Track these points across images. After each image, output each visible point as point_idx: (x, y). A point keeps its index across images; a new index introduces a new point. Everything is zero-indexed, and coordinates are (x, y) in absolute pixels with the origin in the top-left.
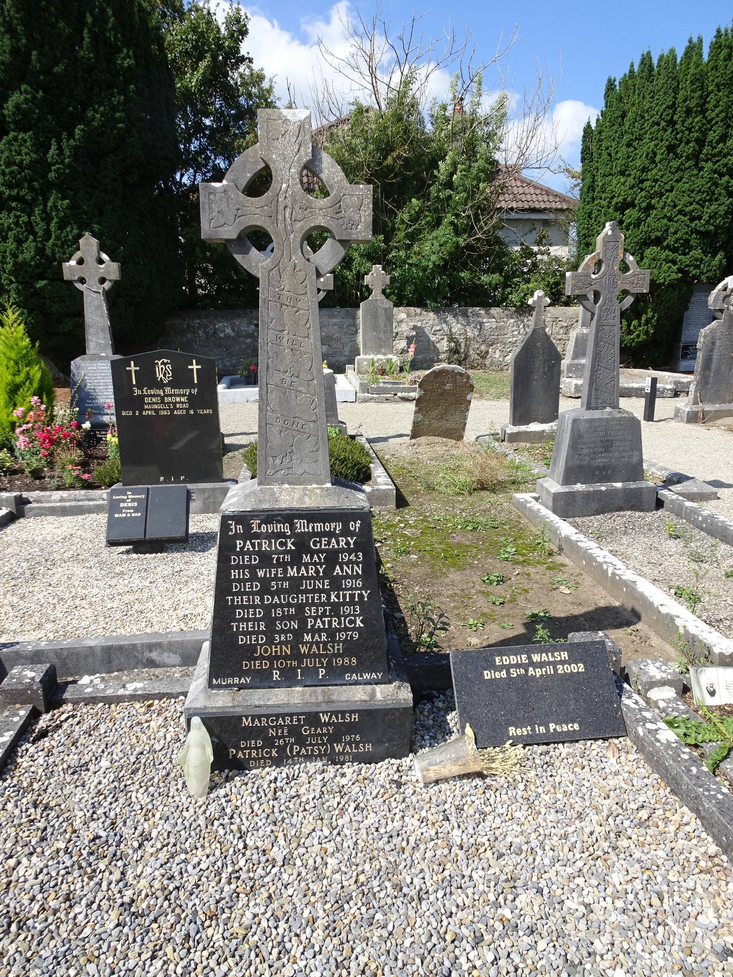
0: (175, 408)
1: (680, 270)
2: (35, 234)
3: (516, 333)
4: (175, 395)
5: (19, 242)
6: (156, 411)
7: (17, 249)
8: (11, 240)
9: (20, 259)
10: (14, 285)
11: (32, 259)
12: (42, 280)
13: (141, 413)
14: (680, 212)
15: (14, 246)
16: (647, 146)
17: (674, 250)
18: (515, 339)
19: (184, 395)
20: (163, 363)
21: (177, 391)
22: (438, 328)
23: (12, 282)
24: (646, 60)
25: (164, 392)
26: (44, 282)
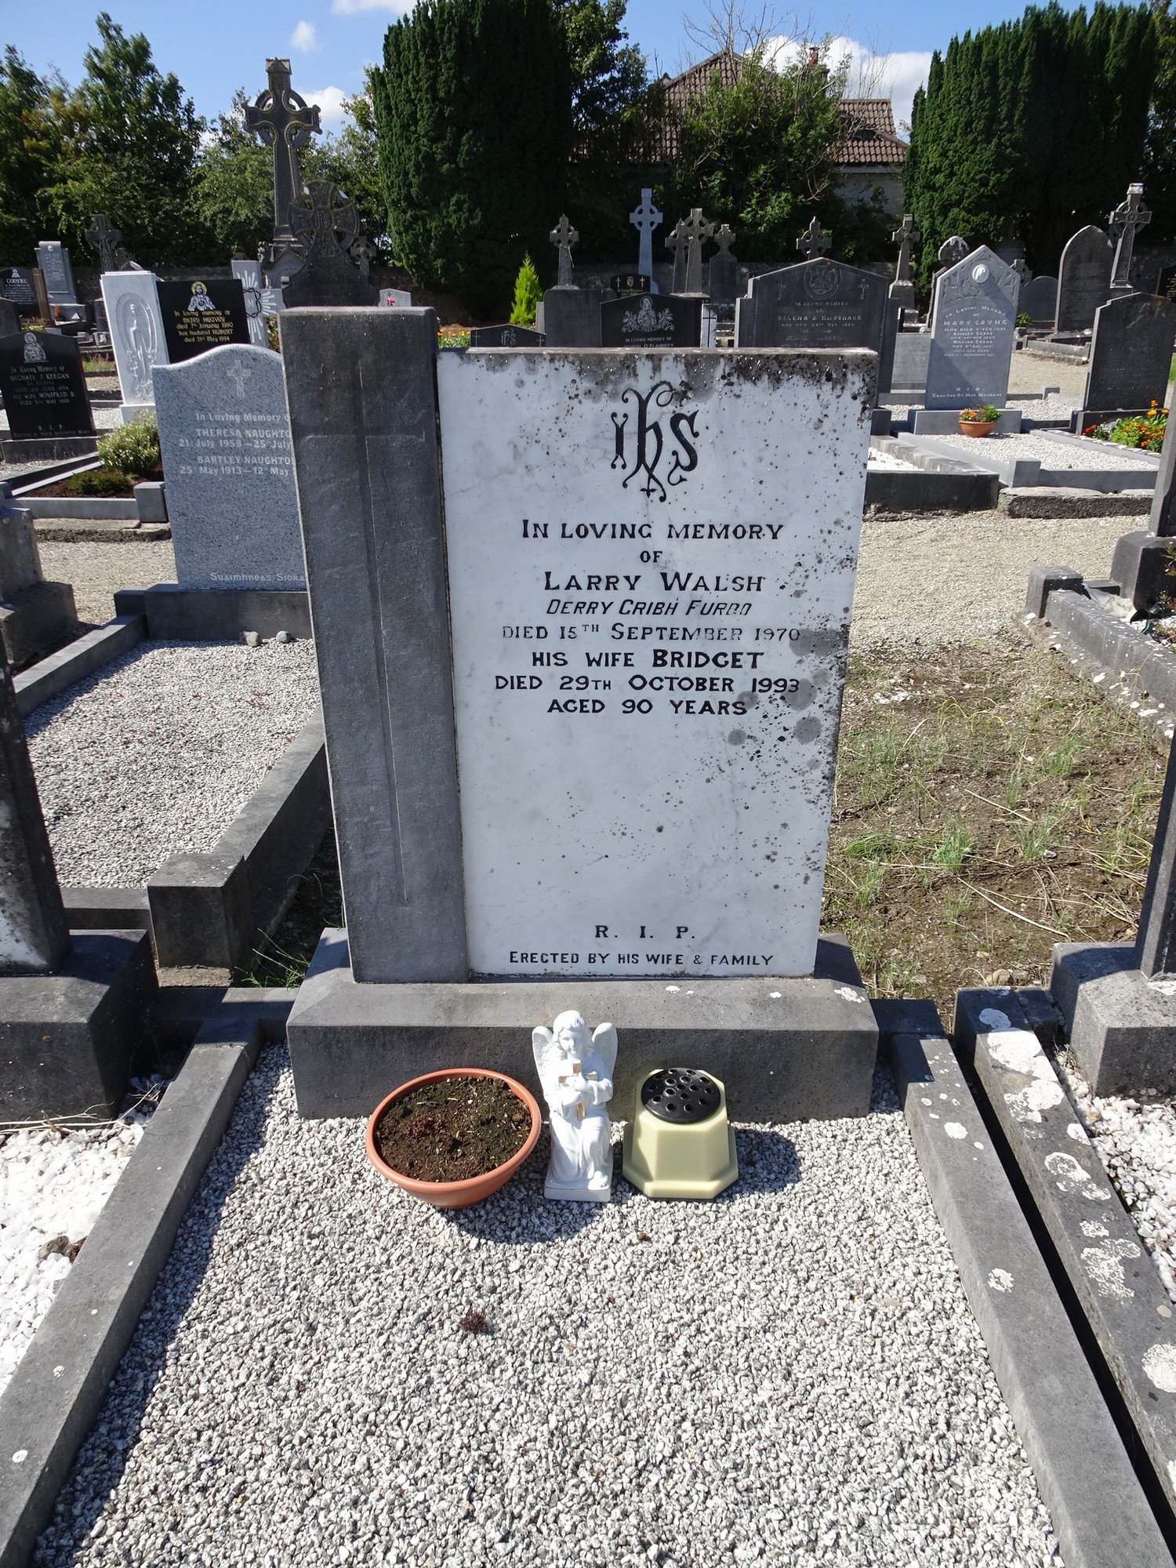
1: (972, 229)
14: (973, 180)
16: (951, 122)
17: (969, 212)
24: (954, 46)
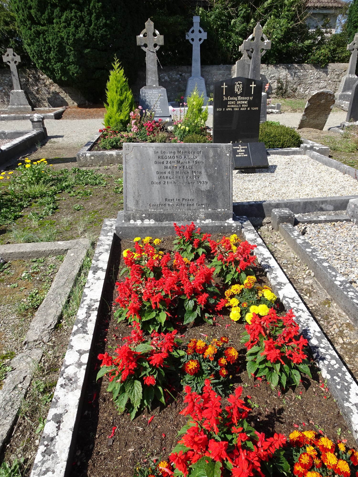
0: (241, 107)
2: (84, 22)
3: (312, 78)
4: (242, 100)
5: (77, 27)
6: (233, 108)
7: (75, 31)
8: (72, 26)
9: (77, 37)
10: (73, 52)
11: (83, 37)
12: (88, 48)
13: (225, 109)
15: (73, 30)
18: (311, 81)
19: (246, 100)
20: (239, 84)
21: (243, 98)
22: (273, 75)
23: (71, 50)
25: (237, 99)
26: (88, 50)
